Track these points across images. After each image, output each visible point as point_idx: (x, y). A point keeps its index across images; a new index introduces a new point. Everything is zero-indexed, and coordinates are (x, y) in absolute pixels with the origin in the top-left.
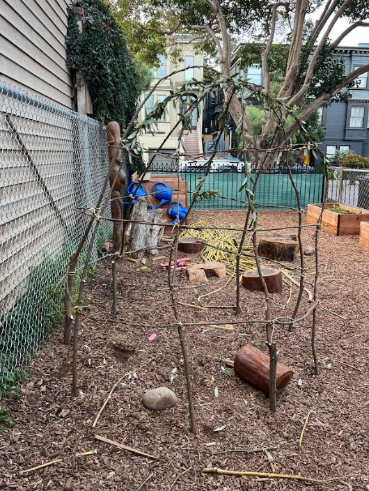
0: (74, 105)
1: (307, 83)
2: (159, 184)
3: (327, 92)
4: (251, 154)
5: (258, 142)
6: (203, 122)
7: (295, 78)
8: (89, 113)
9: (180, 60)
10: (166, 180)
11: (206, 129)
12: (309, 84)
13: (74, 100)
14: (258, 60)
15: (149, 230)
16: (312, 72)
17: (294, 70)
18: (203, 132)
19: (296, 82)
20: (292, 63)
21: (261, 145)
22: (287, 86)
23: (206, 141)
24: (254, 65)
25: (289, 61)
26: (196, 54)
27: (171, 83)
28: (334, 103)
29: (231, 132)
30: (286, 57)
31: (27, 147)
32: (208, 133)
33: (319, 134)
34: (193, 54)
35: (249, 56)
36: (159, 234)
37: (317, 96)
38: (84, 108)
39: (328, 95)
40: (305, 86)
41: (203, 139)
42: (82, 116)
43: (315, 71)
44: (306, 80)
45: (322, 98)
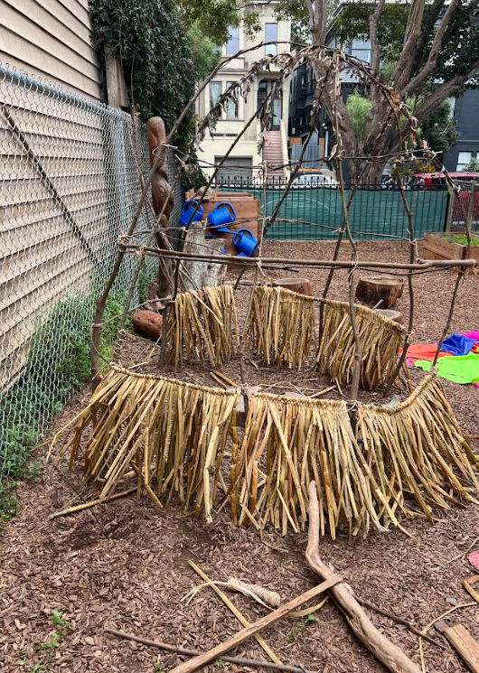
0: (103, 94)
1: (431, 61)
2: (223, 205)
3: (461, 74)
4: (351, 163)
5: (361, 147)
6: (290, 119)
7: (415, 53)
8: (123, 104)
9: (256, 29)
10: (233, 199)
11: (294, 130)
12: (434, 62)
13: (103, 87)
14: (365, 28)
15: (206, 267)
16: (440, 43)
17: (414, 41)
18: (290, 134)
19: (416, 58)
20: (413, 31)
21: (366, 151)
22: (404, 66)
23: (293, 147)
24: (359, 35)
25: (408, 28)
26: (279, 19)
27: (246, 64)
28: (469, 90)
29: (327, 133)
30: (404, 21)
31: (37, 152)
32: (297, 135)
33: (448, 135)
34: (273, 20)
35: (354, 22)
36: (220, 273)
37: (447, 80)
38: (117, 98)
39: (462, 78)
40: (430, 64)
41: (289, 144)
42: (114, 110)
43: (444, 42)
44: (431, 55)
45: (453, 81)
